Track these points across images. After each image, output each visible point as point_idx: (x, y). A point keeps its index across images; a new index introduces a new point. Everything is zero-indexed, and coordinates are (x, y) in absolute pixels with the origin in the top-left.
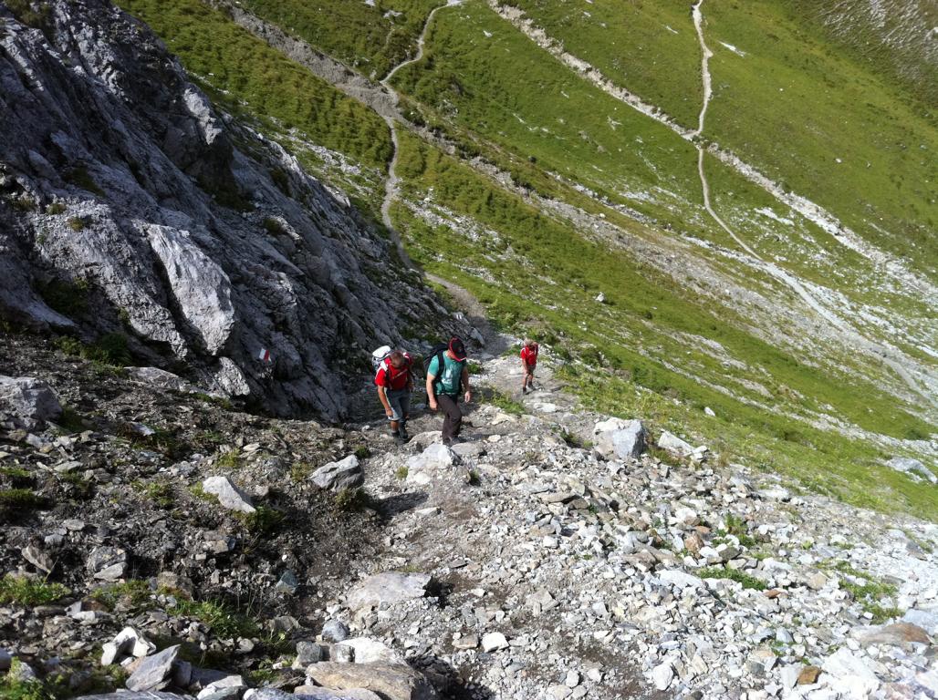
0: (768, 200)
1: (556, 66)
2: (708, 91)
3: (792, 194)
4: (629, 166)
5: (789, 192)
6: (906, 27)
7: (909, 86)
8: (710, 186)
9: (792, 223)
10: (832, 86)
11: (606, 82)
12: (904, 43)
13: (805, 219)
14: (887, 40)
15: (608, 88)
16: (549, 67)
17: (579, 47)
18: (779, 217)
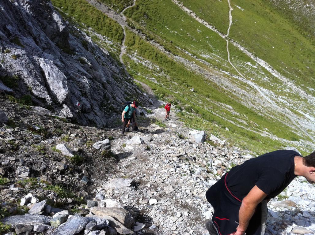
0: (249, 59)
1: (180, 10)
2: (231, 22)
3: (257, 58)
4: (204, 46)
5: (256, 57)
6: (297, 4)
7: (298, 23)
8: (230, 54)
9: (257, 67)
10: (272, 22)
11: (197, 17)
12: (296, 9)
13: (261, 66)
14: (291, 8)
15: (197, 19)
16: (178, 11)
17: (188, 5)
18: (253, 65)
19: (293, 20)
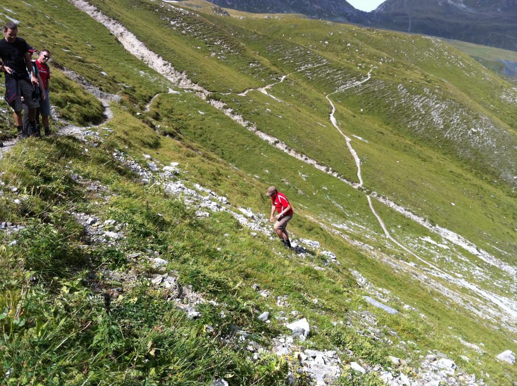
1: (253, 137)
2: (358, 160)
6: (456, 128)
8: (384, 221)
9: (447, 247)
10: (425, 160)
11: (290, 150)
14: (447, 135)
15: (292, 153)
16: (249, 137)
17: (268, 128)
18: (438, 243)
19: (458, 156)
